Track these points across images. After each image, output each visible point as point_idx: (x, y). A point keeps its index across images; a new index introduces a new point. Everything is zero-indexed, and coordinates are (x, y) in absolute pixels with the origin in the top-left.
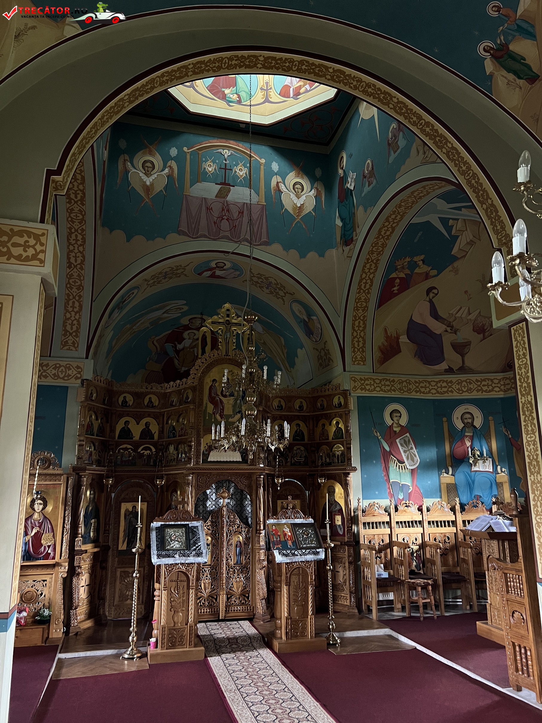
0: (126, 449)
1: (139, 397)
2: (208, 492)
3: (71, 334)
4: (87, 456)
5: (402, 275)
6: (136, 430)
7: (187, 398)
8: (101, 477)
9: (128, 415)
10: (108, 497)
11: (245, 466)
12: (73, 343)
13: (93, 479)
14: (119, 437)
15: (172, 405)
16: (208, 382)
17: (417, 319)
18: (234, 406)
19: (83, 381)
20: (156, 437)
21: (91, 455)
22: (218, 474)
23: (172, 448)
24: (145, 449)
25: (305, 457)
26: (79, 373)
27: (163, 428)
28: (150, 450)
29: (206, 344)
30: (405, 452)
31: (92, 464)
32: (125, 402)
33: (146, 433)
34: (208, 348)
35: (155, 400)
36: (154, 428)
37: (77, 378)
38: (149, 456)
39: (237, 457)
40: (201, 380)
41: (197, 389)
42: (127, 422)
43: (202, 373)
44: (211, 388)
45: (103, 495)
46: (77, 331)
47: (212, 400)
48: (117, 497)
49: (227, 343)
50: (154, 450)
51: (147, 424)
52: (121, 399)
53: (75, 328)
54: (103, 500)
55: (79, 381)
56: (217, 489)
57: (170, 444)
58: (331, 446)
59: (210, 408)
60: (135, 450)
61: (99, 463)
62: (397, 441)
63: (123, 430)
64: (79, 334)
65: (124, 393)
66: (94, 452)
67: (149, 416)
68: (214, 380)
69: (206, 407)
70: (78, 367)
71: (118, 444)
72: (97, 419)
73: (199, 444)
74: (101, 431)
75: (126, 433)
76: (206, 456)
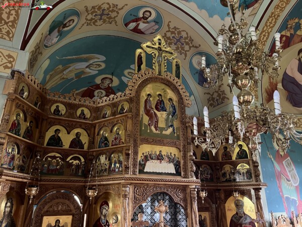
0: (54, 157)
1: (71, 107)
2: (144, 205)
3: (6, 23)
4: (7, 159)
5: (288, 34)
6: (67, 139)
7: (123, 109)
8: (22, 185)
9: (59, 124)
10: (29, 210)
11: (178, 178)
12: (8, 33)
13: (11, 188)
14: (48, 144)
15: (104, 117)
16: (144, 95)
17: (289, 73)
18: (167, 120)
19: (13, 73)
20: (86, 147)
21: (13, 158)
22: (155, 186)
23: (103, 159)
24: (75, 159)
25: (211, 174)
26: (10, 62)
27: (94, 138)
28: (80, 160)
29: (142, 63)
30: (290, 171)
31: (13, 169)
32: (57, 111)
33: (76, 143)
34: (143, 66)
35: (87, 112)
36: (85, 139)
37: (6, 67)
38: (78, 166)
39: (171, 169)
40: (138, 92)
41: (134, 100)
42: (57, 131)
43: (139, 86)
44: (146, 101)
45: (23, 207)
46: (14, 22)
47: (148, 112)
48: (39, 210)
49: (160, 65)
50: (83, 160)
51: (78, 135)
52: (53, 108)
53: (12, 18)
54: (21, 213)
55: (9, 71)
56: (153, 201)
57: (102, 153)
58: (235, 164)
59: (146, 119)
60: (64, 159)
61: (21, 169)
62: (284, 162)
63: (52, 138)
64: (16, 25)
65: (57, 102)
66: (17, 156)
67: (80, 127)
68: (149, 95)
69: (142, 118)
70: (9, 56)
71: (46, 152)
72: (25, 120)
73: (136, 153)
74: (29, 134)
75: (56, 141)
76: (143, 166)
